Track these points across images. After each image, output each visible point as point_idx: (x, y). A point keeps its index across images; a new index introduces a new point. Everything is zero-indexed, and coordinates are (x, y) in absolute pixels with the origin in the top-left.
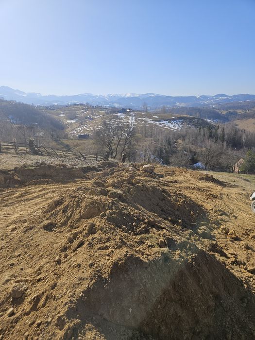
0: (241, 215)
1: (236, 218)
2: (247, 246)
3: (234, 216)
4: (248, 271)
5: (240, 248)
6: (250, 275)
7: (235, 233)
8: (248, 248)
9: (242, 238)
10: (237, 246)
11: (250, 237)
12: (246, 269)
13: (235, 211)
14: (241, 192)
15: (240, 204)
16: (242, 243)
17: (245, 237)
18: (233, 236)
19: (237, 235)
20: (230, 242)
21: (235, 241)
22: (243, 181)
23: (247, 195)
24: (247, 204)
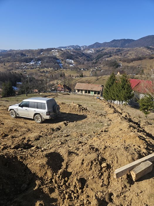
0: (6, 121)
1: (3, 124)
2: (12, 136)
3: (2, 124)
4: (12, 149)
5: (8, 139)
6: (13, 150)
7: (4, 133)
8: (13, 137)
9: (9, 134)
10: (6, 139)
11: (13, 131)
12: (11, 149)
13: (2, 120)
14: (3, 108)
15: (4, 115)
16: (9, 136)
17: (11, 132)
18: (3, 135)
19: (5, 133)
20: (2, 139)
21: (5, 138)
22: (4, 102)
23: (7, 109)
24: (8, 114)
